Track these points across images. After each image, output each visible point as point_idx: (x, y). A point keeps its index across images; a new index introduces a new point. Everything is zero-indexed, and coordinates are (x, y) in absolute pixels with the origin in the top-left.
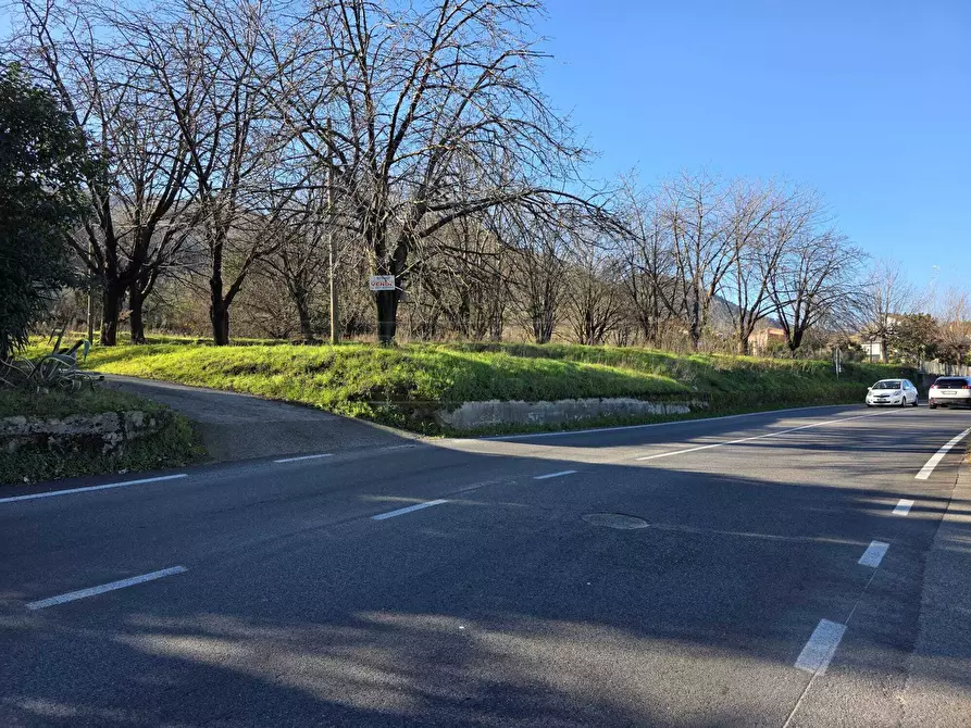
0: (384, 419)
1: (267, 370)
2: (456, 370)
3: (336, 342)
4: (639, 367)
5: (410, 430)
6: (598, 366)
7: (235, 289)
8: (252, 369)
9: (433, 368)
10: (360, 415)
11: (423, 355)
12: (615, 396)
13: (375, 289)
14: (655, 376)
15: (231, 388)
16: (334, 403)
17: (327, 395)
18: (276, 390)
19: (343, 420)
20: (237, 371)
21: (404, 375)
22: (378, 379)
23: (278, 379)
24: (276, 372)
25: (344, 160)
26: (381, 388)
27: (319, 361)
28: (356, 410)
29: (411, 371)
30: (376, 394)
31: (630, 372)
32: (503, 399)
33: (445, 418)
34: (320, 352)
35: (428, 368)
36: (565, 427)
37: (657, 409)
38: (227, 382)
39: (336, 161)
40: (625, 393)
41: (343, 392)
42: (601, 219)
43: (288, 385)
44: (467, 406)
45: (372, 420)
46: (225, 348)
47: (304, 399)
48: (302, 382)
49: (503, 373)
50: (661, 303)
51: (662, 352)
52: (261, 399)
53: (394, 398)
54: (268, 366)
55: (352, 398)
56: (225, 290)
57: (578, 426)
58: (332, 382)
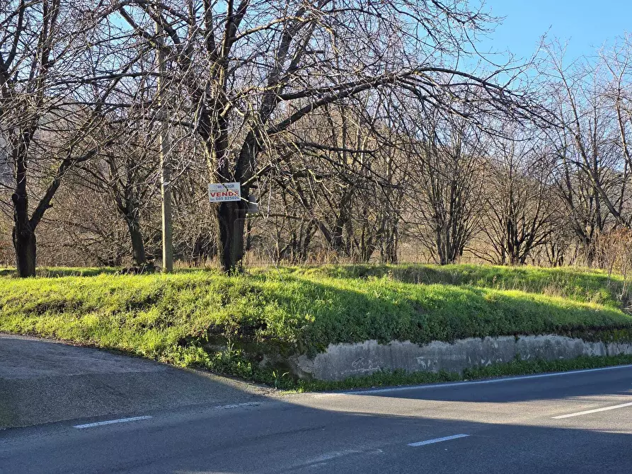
0: (225, 368)
1: (78, 307)
2: (319, 302)
3: (169, 270)
4: (569, 293)
5: (258, 382)
6: (514, 293)
7: (45, 204)
8: (60, 307)
9: (288, 300)
10: (194, 364)
11: (276, 284)
12: (536, 332)
13: (216, 200)
14: (592, 305)
15: (33, 333)
16: (160, 349)
17: (152, 340)
18: (88, 333)
19: (171, 370)
20: (41, 309)
21: (251, 311)
22: (218, 315)
23: (90, 319)
24: (90, 310)
25: (176, 40)
26: (221, 328)
27: (144, 294)
28: (188, 358)
29: (260, 305)
30: (214, 336)
31: (558, 300)
32: (382, 340)
33: (304, 366)
34: (145, 283)
35: (281, 300)
36: (468, 375)
37: (596, 349)
38: (27, 324)
39: (169, 42)
40: (550, 328)
41: (172, 334)
42: (505, 103)
43: (104, 326)
44: (332, 349)
45: (209, 370)
46: (29, 280)
47: (123, 345)
48: (122, 322)
49: (382, 306)
50: (604, 208)
51: (602, 273)
52: (69, 345)
53: (238, 342)
54: (80, 303)
55: (183, 342)
56: (33, 206)
57: (484, 373)
58: (158, 322)
